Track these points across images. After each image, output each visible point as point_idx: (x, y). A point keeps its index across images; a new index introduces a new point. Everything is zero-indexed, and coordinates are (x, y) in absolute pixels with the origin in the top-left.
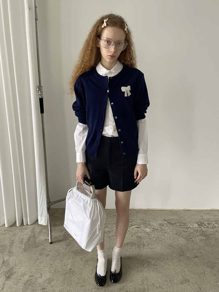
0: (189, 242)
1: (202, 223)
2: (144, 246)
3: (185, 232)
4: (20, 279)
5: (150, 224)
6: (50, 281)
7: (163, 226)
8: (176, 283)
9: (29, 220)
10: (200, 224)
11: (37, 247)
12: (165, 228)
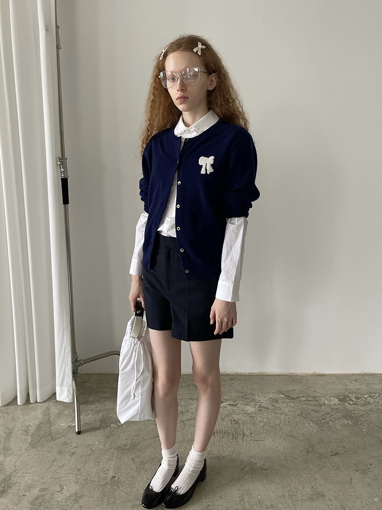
0: (324, 429)
1: (345, 397)
2: (243, 437)
3: (317, 412)
4: (23, 495)
5: (254, 399)
6: (78, 498)
7: (277, 401)
8: (300, 499)
9: (38, 395)
10: (343, 399)
11: (53, 439)
12: (280, 406)
